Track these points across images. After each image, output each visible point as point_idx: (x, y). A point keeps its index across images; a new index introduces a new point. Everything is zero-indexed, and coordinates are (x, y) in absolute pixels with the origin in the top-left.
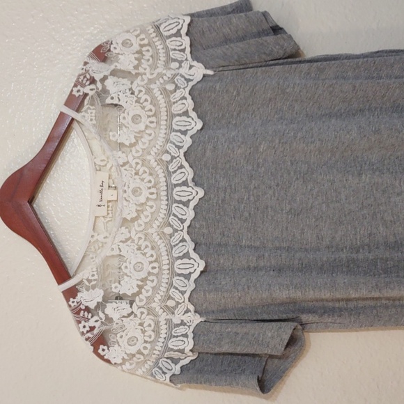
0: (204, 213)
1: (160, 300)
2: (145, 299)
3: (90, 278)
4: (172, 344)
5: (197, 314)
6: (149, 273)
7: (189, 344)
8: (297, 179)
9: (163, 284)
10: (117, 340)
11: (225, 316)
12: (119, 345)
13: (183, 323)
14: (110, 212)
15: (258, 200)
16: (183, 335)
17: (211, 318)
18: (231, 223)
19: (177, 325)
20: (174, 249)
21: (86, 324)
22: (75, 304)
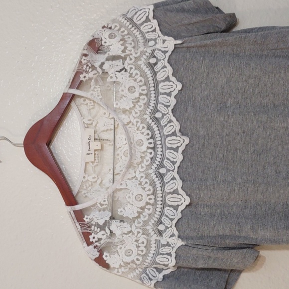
0: (189, 156)
1: (153, 224)
2: (142, 222)
3: (102, 203)
4: (159, 259)
5: (180, 239)
6: (147, 204)
7: (172, 262)
8: (259, 127)
9: (157, 212)
10: (117, 250)
11: (201, 242)
12: (118, 254)
13: (168, 245)
14: (96, 158)
15: (229, 144)
16: (167, 254)
17: (190, 242)
18: (210, 163)
19: (164, 246)
20: (166, 186)
21: (95, 236)
22: (88, 220)
